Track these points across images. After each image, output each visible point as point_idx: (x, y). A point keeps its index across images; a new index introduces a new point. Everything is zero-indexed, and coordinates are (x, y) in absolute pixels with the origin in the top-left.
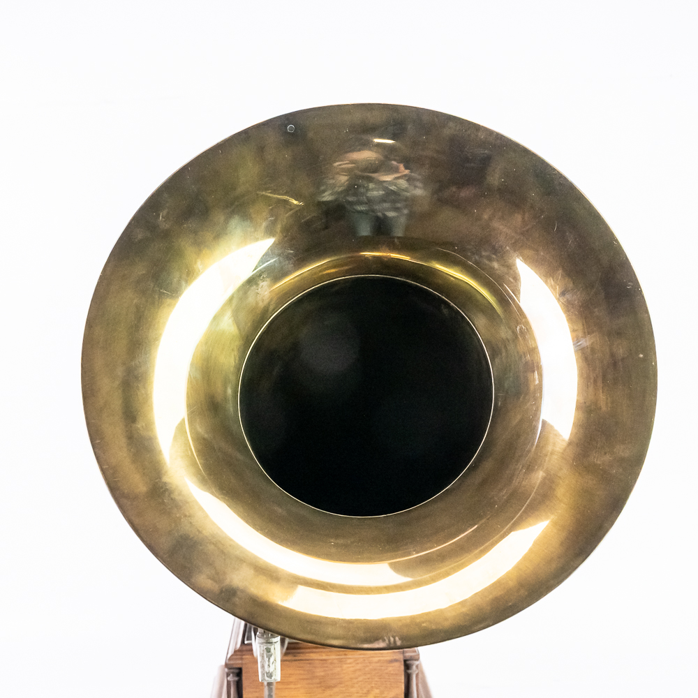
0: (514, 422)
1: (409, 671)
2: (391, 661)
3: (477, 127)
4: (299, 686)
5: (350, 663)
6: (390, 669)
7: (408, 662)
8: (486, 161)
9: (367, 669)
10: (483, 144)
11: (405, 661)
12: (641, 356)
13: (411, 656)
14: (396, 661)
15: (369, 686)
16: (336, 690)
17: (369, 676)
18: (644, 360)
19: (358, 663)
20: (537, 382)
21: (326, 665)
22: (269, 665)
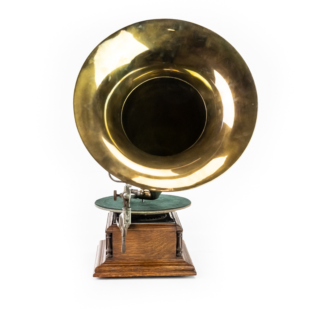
0: (213, 126)
1: (179, 236)
2: (171, 232)
3: (203, 28)
4: (135, 241)
5: (155, 232)
6: (171, 235)
7: (178, 233)
8: (205, 39)
9: (162, 235)
10: (204, 33)
11: (177, 232)
12: (253, 104)
13: (179, 230)
14: (174, 232)
15: (162, 242)
16: (149, 243)
17: (162, 237)
18: (254, 106)
19: (158, 232)
20: (220, 113)
21: (145, 233)
22: (127, 217)
